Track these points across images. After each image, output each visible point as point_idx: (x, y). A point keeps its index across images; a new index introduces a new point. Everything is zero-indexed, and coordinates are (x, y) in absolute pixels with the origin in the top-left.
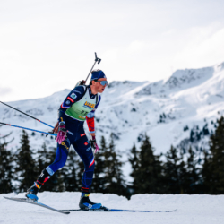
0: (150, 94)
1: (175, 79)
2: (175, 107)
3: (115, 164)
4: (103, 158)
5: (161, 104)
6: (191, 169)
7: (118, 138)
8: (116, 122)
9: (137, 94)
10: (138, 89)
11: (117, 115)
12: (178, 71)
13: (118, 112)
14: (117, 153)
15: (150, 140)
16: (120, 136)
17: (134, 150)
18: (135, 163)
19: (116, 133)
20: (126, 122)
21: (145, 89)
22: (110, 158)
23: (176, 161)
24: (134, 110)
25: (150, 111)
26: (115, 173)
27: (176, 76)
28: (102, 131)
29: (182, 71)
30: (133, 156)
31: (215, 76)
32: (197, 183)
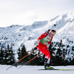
0: (25, 30)
1: (34, 25)
2: (34, 35)
3: (12, 54)
4: (8, 52)
5: (29, 34)
6: (39, 57)
7: (13, 45)
8: (13, 39)
9: (21, 30)
10: (21, 28)
11: (14, 37)
12: (35, 22)
13: (14, 36)
14: (13, 51)
15: (25, 46)
16: (14, 45)
17: (19, 50)
18: (19, 54)
19: (13, 43)
20: (17, 39)
21: (24, 28)
22: (11, 52)
23: (34, 54)
24: (20, 35)
25: (25, 36)
26: (12, 57)
27: (35, 24)
28: (8, 42)
29: (37, 22)
30: (19, 52)
31: (48, 24)
32: (41, 61)
